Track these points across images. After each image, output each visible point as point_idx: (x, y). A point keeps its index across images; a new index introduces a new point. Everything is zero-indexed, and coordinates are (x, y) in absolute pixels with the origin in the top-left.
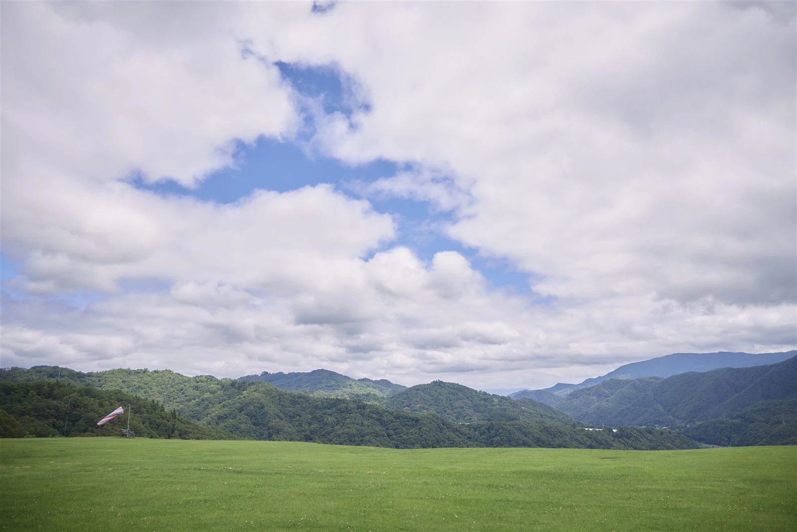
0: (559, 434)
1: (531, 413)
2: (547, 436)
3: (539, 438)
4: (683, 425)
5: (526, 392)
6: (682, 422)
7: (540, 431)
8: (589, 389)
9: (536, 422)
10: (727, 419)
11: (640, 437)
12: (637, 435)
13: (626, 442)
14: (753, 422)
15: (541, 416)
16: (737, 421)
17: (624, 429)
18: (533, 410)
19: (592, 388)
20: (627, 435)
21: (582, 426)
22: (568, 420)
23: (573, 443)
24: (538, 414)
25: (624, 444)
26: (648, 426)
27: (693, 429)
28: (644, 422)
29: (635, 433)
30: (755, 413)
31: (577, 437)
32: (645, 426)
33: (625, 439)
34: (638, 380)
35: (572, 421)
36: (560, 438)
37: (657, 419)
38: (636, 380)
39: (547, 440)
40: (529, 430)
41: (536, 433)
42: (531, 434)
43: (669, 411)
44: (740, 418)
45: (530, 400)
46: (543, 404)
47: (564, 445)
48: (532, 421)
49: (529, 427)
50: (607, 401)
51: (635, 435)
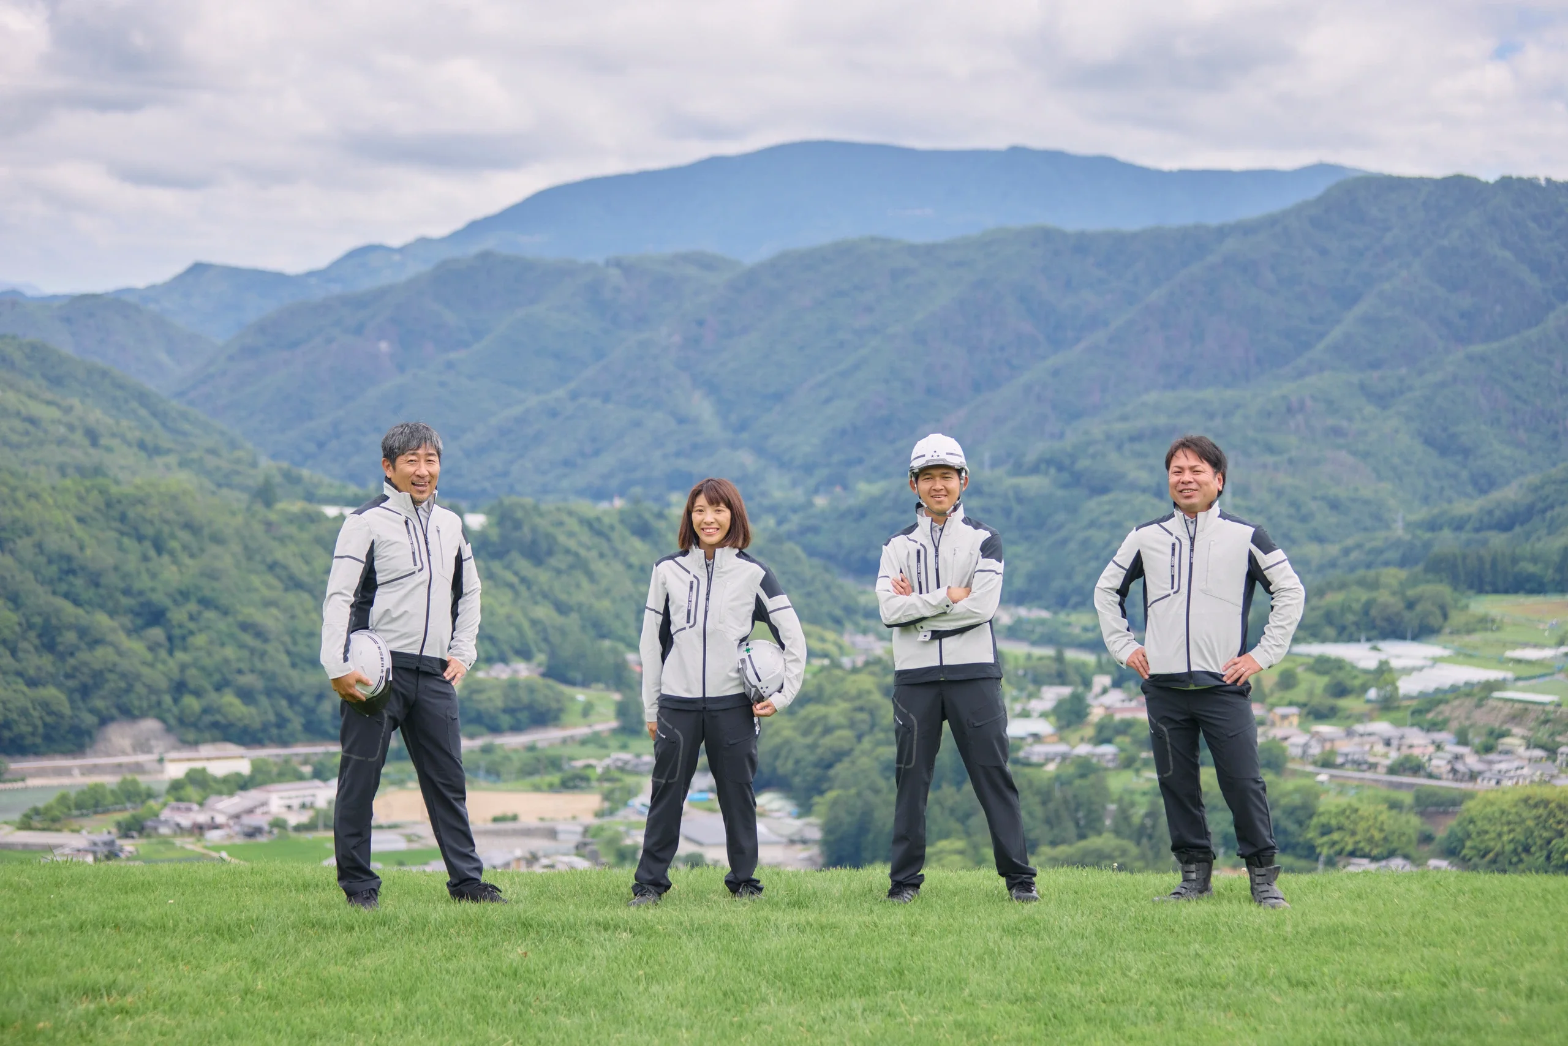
0: (185, 536)
1: (32, 421)
2: (121, 548)
3: (69, 559)
4: (798, 495)
5: (14, 304)
6: (794, 484)
7: (80, 520)
8: (359, 302)
9: (62, 470)
10: (999, 472)
11: (594, 554)
12: (581, 544)
13: (524, 580)
14: (1104, 490)
15: (93, 437)
16: (1034, 484)
17: (519, 514)
18: (49, 403)
19: (381, 294)
20: (534, 542)
21: (310, 497)
22: (238, 461)
23: (256, 581)
24: (71, 428)
25: (511, 586)
26: (636, 501)
27: (842, 516)
28: (614, 483)
29: (571, 534)
30: (1119, 447)
31: (280, 554)
32: (622, 494)
33: (524, 566)
34: (618, 264)
35: (254, 465)
36: (188, 561)
37: (682, 464)
38: (608, 263)
39: (116, 569)
40: (17, 513)
41: (58, 529)
42: (28, 532)
43: (742, 427)
44: (1053, 471)
45: (34, 347)
46: (104, 374)
47: (207, 593)
48: (36, 463)
49: (20, 495)
50: (450, 365)
51: (572, 544)
